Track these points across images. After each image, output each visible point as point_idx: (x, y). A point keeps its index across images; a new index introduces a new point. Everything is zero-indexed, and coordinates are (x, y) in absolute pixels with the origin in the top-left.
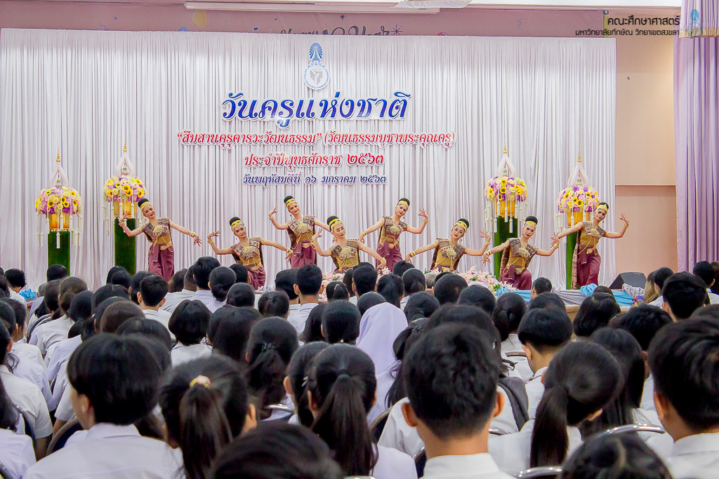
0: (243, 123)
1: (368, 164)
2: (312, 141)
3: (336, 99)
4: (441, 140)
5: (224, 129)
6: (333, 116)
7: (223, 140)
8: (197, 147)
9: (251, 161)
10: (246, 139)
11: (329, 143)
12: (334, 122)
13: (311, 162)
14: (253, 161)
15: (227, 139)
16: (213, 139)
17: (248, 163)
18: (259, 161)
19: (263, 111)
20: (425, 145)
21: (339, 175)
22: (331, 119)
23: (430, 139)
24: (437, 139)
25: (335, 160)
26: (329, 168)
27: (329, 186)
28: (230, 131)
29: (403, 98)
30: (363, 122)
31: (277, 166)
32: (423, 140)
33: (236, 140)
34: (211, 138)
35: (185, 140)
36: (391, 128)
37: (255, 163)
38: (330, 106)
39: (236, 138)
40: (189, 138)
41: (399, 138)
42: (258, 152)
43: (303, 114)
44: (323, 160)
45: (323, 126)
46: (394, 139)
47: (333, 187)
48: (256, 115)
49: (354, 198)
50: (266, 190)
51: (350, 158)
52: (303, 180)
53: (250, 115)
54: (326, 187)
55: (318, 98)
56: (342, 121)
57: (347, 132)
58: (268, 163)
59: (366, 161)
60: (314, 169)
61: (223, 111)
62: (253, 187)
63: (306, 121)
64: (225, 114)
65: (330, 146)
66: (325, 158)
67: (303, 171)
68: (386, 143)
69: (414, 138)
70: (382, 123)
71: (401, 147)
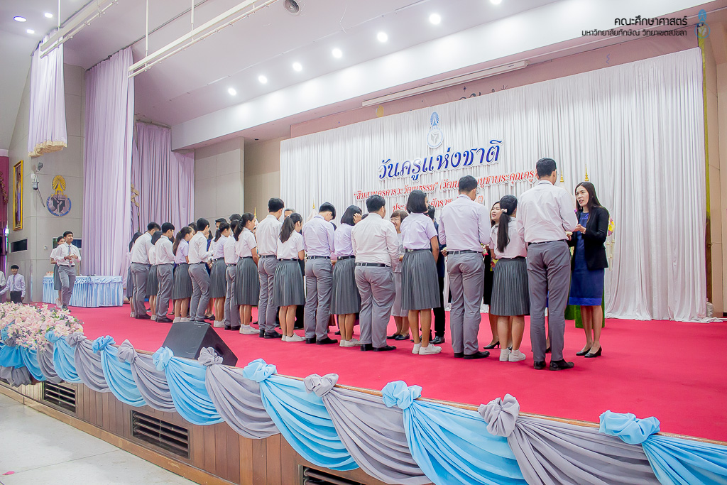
0: (391, 180)
2: (432, 189)
3: (448, 153)
4: (526, 177)
5: (381, 187)
6: (446, 167)
10: (393, 192)
11: (443, 190)
12: (447, 172)
19: (403, 170)
20: (515, 183)
22: (445, 170)
23: (518, 178)
24: (523, 176)
28: (384, 188)
29: (497, 145)
30: (468, 169)
32: (512, 178)
33: (388, 194)
35: (358, 197)
36: (488, 172)
38: (444, 159)
40: (360, 196)
41: (495, 179)
42: (401, 201)
43: (426, 169)
44: (440, 204)
45: (439, 176)
46: (491, 181)
48: (399, 174)
53: (395, 175)
55: (435, 155)
56: (453, 171)
61: (379, 174)
63: (430, 174)
64: (380, 176)
65: (445, 192)
66: (442, 202)
68: (485, 185)
69: (506, 178)
70: (482, 168)
71: (497, 187)
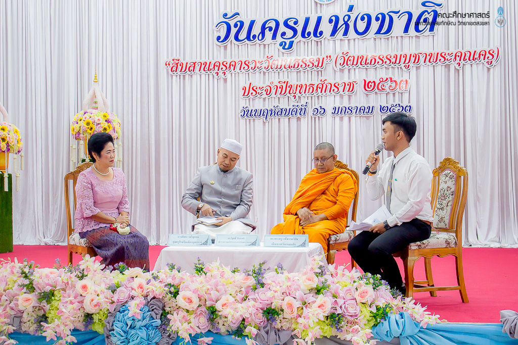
0: (240, 47)
1: (388, 90)
2: (320, 65)
3: (349, 13)
4: (482, 57)
5: (218, 54)
6: (345, 33)
7: (216, 68)
8: (187, 77)
9: (249, 91)
10: (244, 65)
11: (340, 67)
12: (346, 41)
13: (319, 90)
14: (251, 91)
15: (221, 66)
16: (206, 67)
17: (246, 94)
18: (259, 91)
19: (263, 32)
20: (461, 65)
21: (353, 105)
22: (342, 38)
23: (467, 58)
24: (476, 56)
25: (347, 87)
26: (341, 97)
27: (341, 119)
28: (225, 57)
29: (433, 8)
30: (383, 40)
31: (279, 96)
32: (458, 59)
33: (232, 68)
34: (203, 66)
35: (174, 69)
36: (417, 46)
37: (254, 93)
38: (341, 22)
39: (233, 65)
40: (178, 67)
41: (428, 57)
42: (258, 80)
43: (309, 34)
44: (333, 87)
45: (333, 47)
46: (422, 59)
47: (346, 119)
48: (254, 37)
49: (371, 132)
50: (267, 124)
51: (366, 85)
52: (310, 111)
53: (248, 38)
54: (337, 119)
55: (327, 14)
56: (357, 40)
57: (362, 53)
58: (268, 93)
59: (387, 88)
60: (323, 97)
61: (216, 35)
62: (252, 121)
63: (313, 41)
64: (219, 38)
65: (342, 70)
66: (336, 85)
67: (309, 101)
68: (411, 64)
69: (447, 57)
70: (406, 40)
71: (431, 69)
